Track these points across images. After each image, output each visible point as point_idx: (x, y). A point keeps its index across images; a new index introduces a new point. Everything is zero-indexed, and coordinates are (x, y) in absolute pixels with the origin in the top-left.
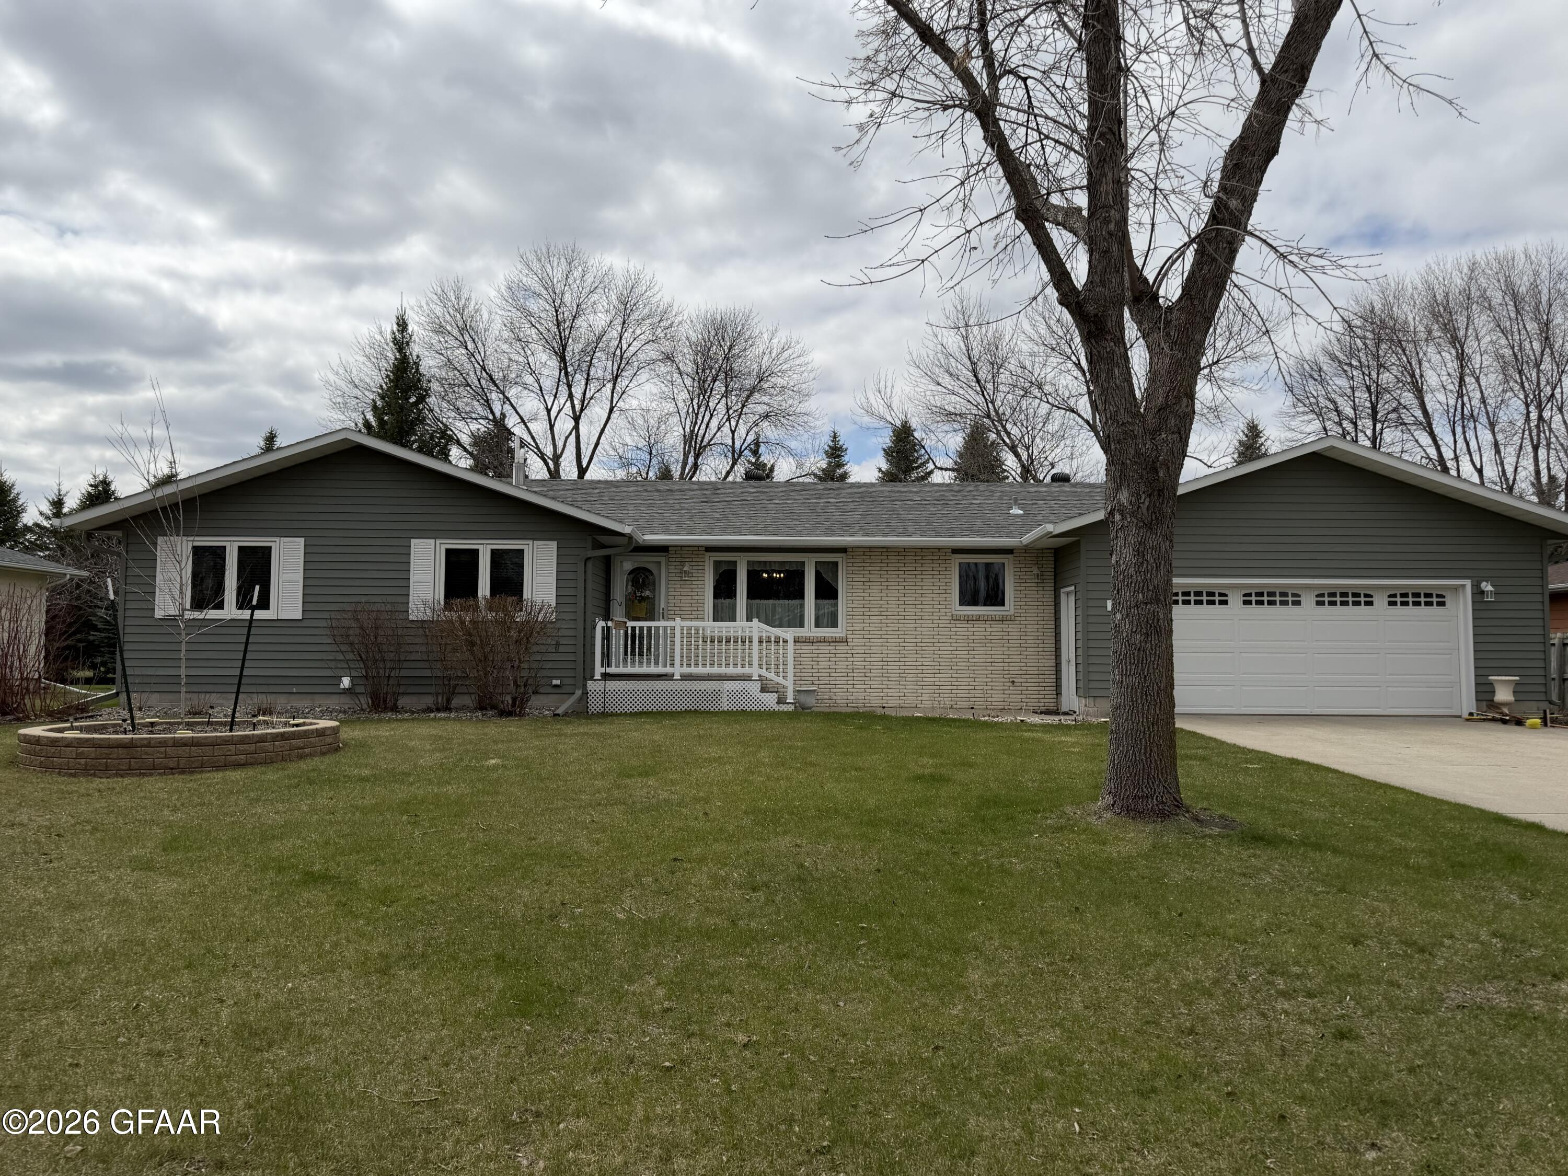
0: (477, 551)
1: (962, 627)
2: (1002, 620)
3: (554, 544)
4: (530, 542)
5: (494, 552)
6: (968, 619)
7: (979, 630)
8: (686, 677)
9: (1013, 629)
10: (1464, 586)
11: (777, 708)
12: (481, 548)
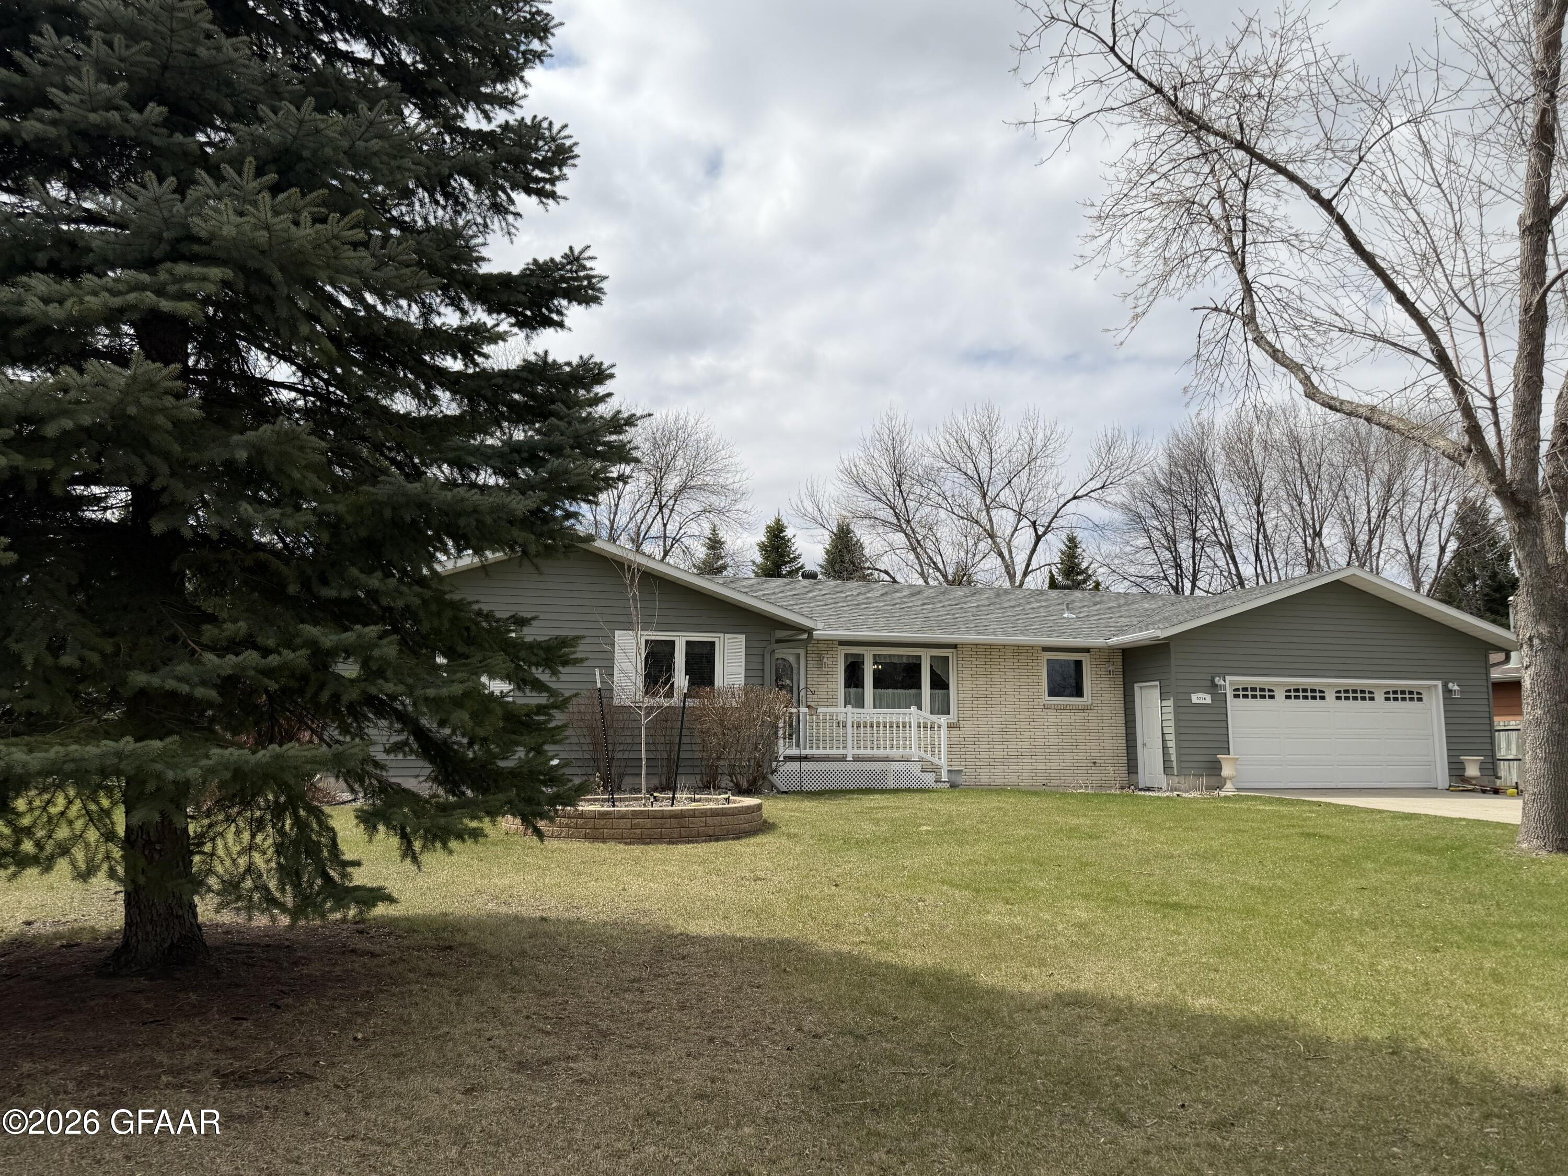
0: (673, 642)
1: (1052, 716)
2: (1084, 709)
3: (743, 637)
4: (722, 635)
5: (688, 643)
6: (1057, 708)
7: (1066, 716)
8: (857, 759)
9: (1091, 716)
10: (1436, 686)
11: (934, 785)
12: (677, 639)
